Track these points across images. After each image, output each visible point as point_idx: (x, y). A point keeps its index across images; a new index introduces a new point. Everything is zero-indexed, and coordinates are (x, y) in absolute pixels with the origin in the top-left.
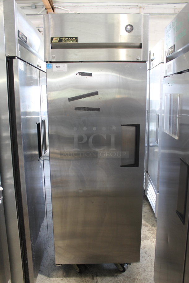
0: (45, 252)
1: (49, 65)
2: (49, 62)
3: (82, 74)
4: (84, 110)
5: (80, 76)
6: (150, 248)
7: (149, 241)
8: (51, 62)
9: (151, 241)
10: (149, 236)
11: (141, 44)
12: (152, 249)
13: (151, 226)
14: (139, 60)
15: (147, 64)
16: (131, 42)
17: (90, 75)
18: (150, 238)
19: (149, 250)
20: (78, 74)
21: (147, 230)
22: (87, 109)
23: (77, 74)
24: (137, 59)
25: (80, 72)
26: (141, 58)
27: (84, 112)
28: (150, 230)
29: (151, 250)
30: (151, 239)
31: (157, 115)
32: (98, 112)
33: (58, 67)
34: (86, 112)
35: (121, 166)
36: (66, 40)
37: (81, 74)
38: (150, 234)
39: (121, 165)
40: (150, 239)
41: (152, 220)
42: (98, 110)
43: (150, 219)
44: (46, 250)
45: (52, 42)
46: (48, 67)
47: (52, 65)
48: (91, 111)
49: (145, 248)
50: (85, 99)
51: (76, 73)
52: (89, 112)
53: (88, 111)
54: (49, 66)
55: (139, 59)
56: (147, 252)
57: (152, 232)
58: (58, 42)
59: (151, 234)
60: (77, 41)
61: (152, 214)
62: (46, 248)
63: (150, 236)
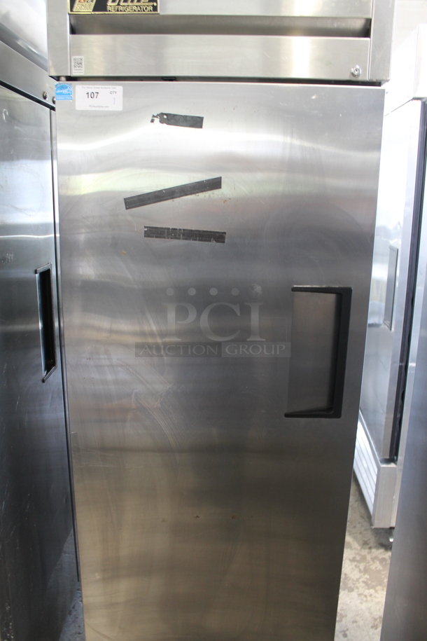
0: (70, 619)
1: (62, 87)
2: (63, 79)
3: (170, 119)
4: (175, 238)
5: (165, 125)
6: (358, 619)
7: (354, 594)
8: (70, 79)
9: (360, 595)
10: (353, 580)
11: (369, 22)
12: (361, 623)
13: (359, 548)
14: (360, 78)
15: (384, 91)
16: (334, 15)
17: (196, 122)
18: (358, 585)
19: (355, 624)
20: (157, 120)
21: (350, 560)
22: (184, 235)
23: (152, 121)
24: (353, 74)
25: (163, 114)
26: (364, 70)
27: (175, 242)
28: (358, 558)
29: (358, 626)
30: (361, 590)
31: (392, 249)
32: (218, 244)
33: (92, 95)
34: (181, 242)
35: (287, 415)
36: (119, 5)
37: (168, 119)
38: (356, 571)
39: (286, 411)
40: (357, 588)
41: (363, 528)
42: (219, 237)
43: (358, 526)
44: (74, 613)
45: (71, 10)
46: (61, 94)
47: (72, 89)
48: (196, 240)
49: (344, 619)
50: (177, 200)
51: (151, 118)
52: (192, 242)
53: (186, 242)
54: (65, 91)
55: (358, 75)
56: (347, 632)
57: (362, 566)
58: (94, 10)
59: (360, 571)
60: (155, 8)
61: (362, 511)
62: (73, 608)
63: (358, 580)
